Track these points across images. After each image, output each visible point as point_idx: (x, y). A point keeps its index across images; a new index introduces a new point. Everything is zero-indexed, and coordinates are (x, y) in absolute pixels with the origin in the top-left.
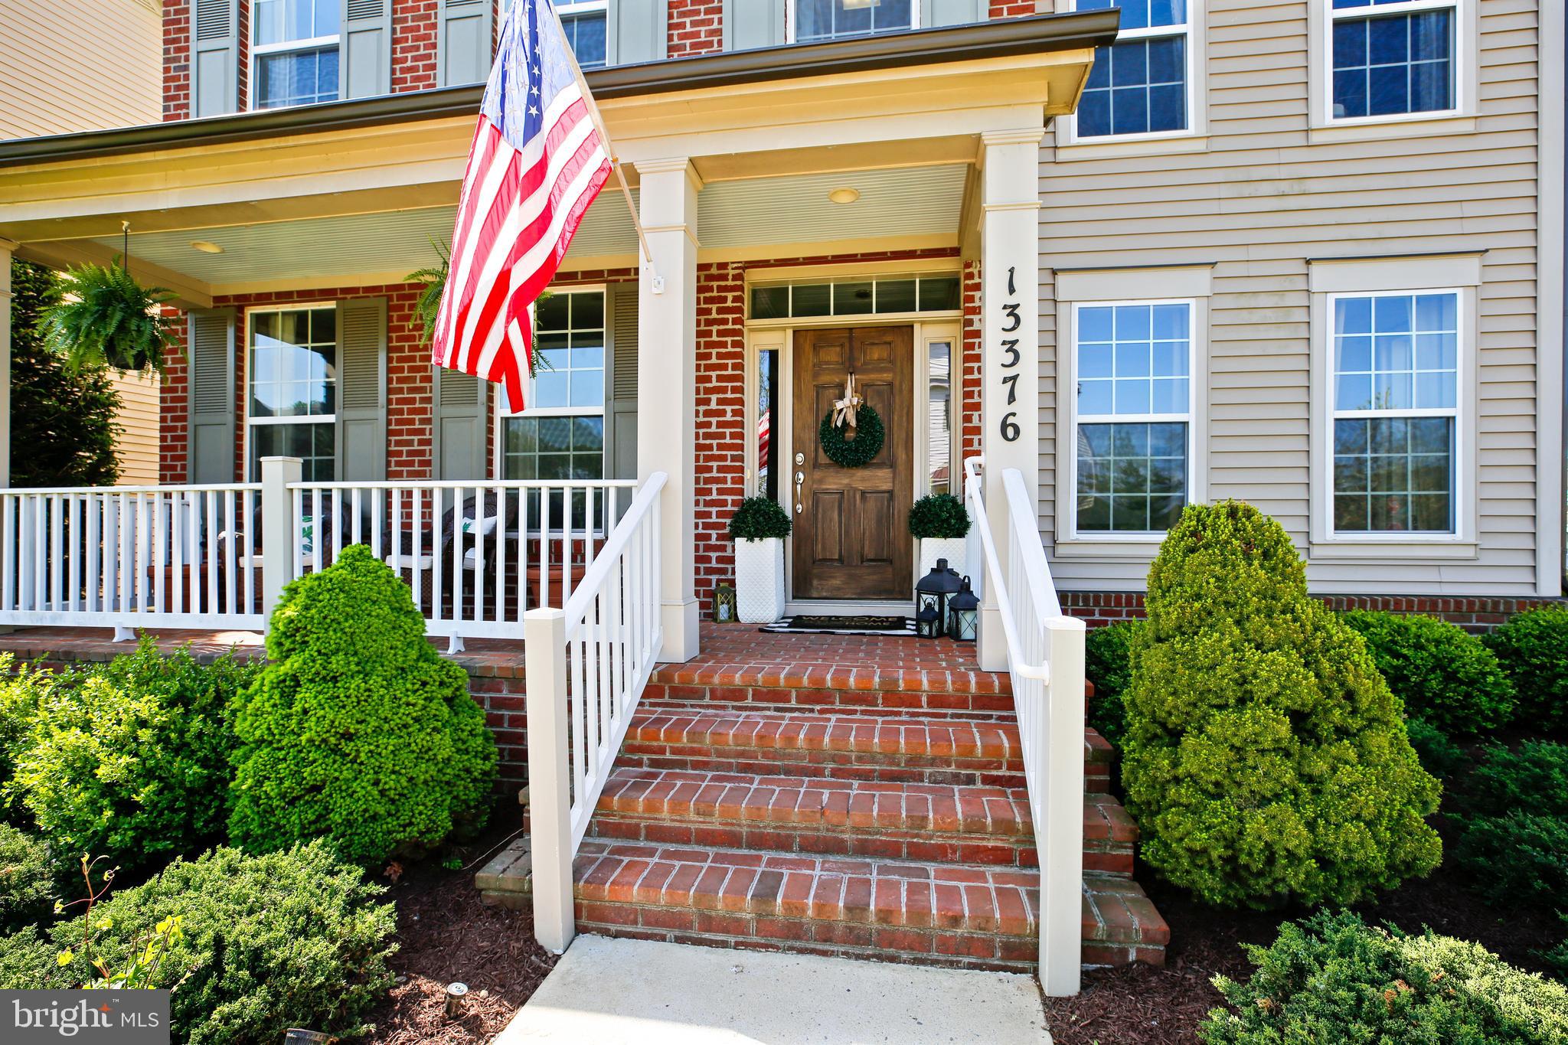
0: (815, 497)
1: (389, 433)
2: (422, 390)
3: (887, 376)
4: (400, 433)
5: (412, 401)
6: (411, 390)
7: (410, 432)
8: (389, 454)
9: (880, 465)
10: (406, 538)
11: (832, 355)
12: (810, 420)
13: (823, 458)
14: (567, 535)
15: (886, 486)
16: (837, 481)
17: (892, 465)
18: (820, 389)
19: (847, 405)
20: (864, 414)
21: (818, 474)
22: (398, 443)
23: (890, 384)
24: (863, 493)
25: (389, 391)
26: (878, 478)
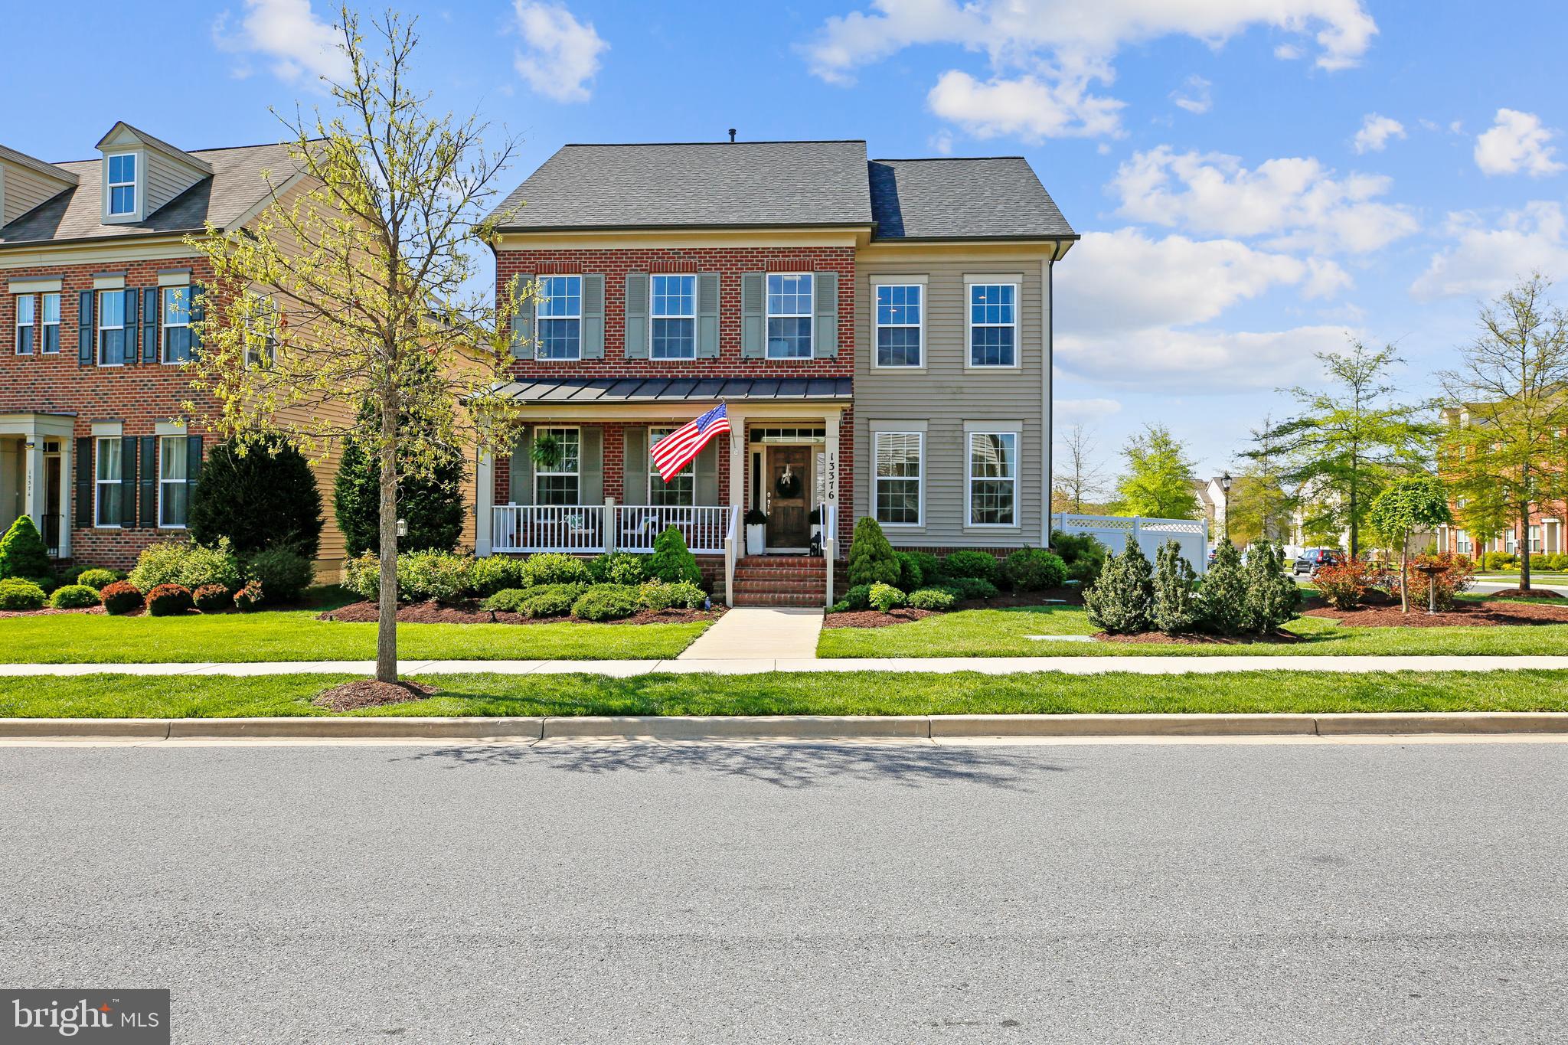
0: (774, 509)
1: (604, 481)
2: (618, 465)
3: (802, 465)
4: (609, 481)
5: (614, 469)
6: (613, 465)
7: (613, 481)
8: (604, 490)
9: (799, 498)
10: (626, 524)
11: (781, 456)
12: (773, 480)
13: (778, 495)
14: (685, 523)
15: (801, 505)
16: (783, 503)
17: (803, 497)
18: (776, 468)
19: (787, 476)
20: (792, 479)
21: (775, 501)
22: (607, 486)
23: (803, 468)
24: (793, 508)
25: (604, 465)
26: (798, 503)
